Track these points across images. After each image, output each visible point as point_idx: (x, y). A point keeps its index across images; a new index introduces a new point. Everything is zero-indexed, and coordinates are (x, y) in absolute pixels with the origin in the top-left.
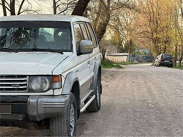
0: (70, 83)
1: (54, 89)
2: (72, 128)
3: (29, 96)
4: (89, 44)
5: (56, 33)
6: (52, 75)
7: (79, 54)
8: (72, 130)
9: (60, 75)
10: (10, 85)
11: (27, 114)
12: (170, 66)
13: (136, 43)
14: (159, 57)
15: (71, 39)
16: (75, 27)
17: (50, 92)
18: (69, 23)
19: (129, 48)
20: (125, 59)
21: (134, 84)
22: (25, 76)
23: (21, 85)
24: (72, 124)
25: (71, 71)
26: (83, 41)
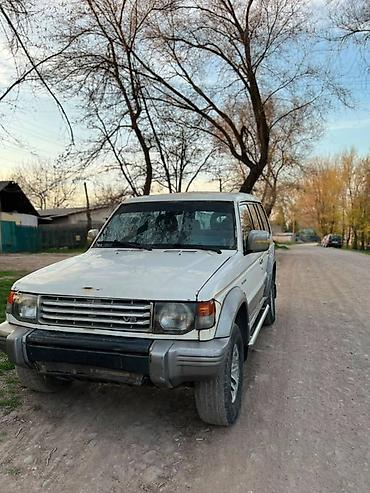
0: (230, 315)
1: (199, 330)
2: (235, 383)
3: (153, 340)
4: (264, 235)
5: (213, 218)
6: (196, 302)
7: (247, 251)
8: (235, 388)
9: (213, 300)
10: (121, 318)
11: (148, 376)
12: (339, 246)
13: (300, 223)
14: (327, 238)
15: (235, 229)
16: (241, 210)
17: (193, 335)
18: (231, 203)
19: (293, 229)
20: (289, 239)
21: (310, 274)
22: (146, 302)
23: (139, 319)
24: (235, 377)
25: (233, 285)
26: (253, 232)
